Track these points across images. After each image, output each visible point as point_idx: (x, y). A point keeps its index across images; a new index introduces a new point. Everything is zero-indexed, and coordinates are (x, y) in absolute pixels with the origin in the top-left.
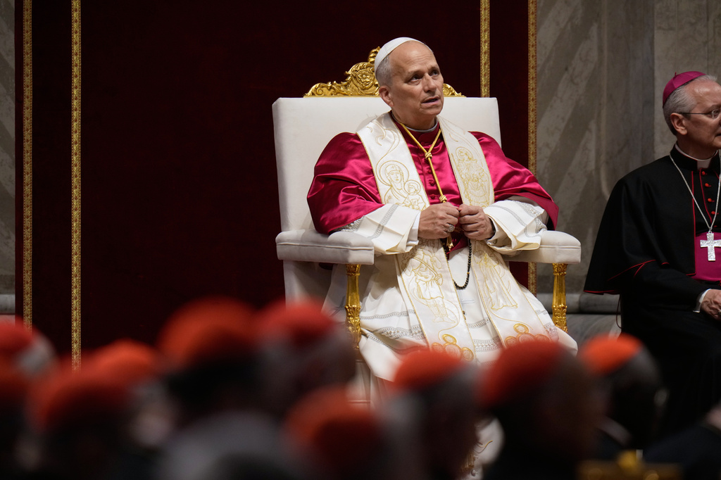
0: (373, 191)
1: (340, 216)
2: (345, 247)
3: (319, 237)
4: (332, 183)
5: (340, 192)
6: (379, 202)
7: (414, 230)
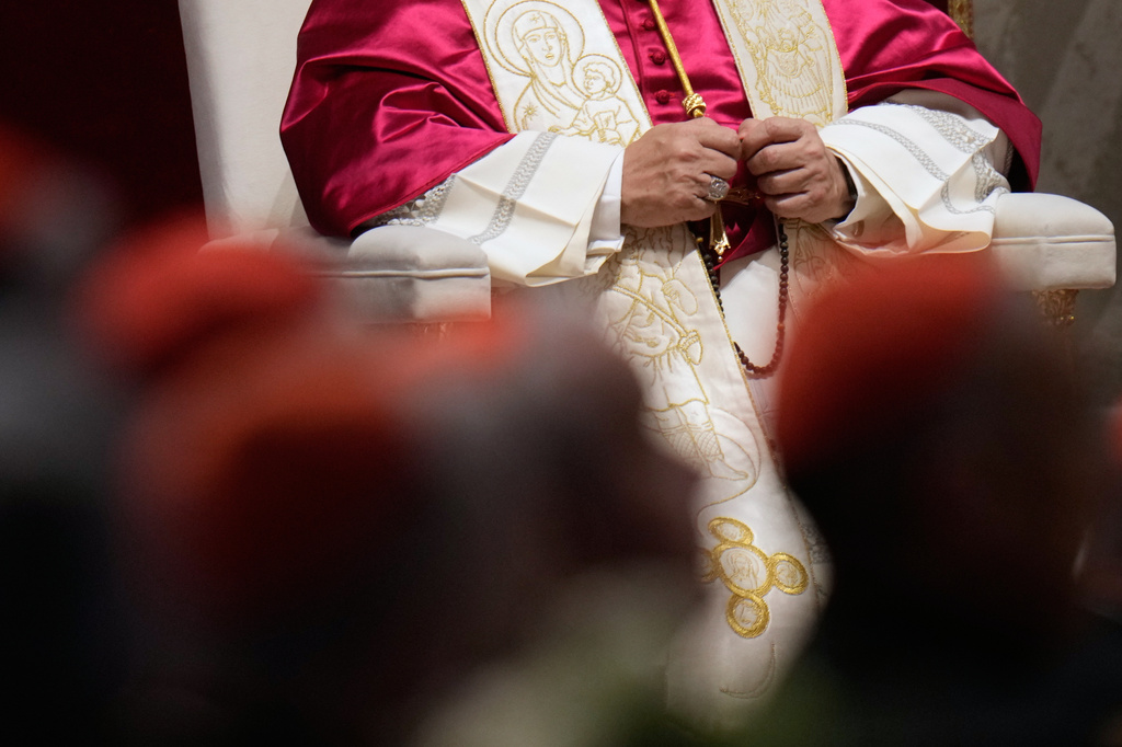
0: (478, 93)
1: (383, 180)
2: (402, 273)
3: (322, 247)
4: (352, 79)
5: (375, 108)
6: (499, 130)
7: (610, 203)
